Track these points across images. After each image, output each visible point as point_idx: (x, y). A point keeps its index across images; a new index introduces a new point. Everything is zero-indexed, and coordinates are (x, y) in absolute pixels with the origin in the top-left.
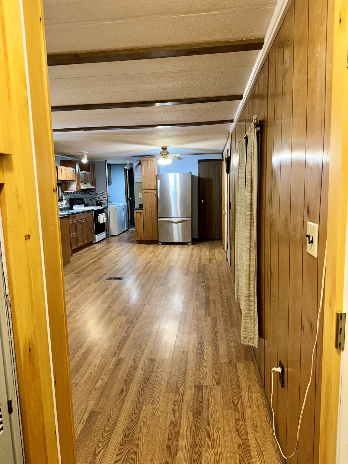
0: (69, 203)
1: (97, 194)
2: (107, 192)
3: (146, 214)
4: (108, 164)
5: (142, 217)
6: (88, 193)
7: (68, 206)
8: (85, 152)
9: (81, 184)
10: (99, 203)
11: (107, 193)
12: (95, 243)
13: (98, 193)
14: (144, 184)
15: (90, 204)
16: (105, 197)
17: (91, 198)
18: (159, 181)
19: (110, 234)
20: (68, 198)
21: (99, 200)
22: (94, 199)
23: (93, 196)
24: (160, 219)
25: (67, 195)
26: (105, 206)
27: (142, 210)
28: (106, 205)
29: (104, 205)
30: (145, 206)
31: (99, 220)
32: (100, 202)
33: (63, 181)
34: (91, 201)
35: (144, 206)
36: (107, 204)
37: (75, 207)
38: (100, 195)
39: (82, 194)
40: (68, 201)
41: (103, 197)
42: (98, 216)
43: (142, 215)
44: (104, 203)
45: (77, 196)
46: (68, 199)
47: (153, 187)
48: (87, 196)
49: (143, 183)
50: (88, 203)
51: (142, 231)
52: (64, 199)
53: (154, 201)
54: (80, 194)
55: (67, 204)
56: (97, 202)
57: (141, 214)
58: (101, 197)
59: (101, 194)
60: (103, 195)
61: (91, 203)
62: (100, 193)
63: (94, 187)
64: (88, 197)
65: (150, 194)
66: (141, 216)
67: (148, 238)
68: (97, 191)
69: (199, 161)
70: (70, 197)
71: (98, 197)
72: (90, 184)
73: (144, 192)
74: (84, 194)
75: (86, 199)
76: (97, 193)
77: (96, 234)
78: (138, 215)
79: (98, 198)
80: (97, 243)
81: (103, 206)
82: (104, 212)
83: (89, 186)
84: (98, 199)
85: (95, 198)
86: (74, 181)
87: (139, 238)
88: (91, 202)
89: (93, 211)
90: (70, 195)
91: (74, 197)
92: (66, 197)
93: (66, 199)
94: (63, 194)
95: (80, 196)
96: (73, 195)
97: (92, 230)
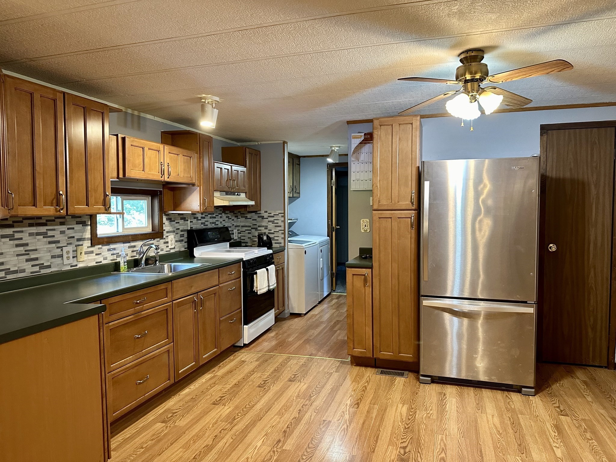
0: (186, 240)
1: (263, 217)
2: (284, 213)
3: (380, 279)
4: (289, 154)
5: (368, 290)
6: (243, 215)
7: (183, 249)
8: (210, 98)
9: (217, 194)
10: (265, 238)
11: (284, 217)
12: (241, 348)
13: (266, 215)
14: (377, 192)
15: (247, 240)
16: (280, 226)
17: (250, 226)
18: (427, 185)
19: (286, 311)
20: (181, 228)
21: (267, 231)
22: (256, 229)
23: (254, 223)
24: (426, 302)
25: (182, 222)
26: (278, 245)
27: (371, 267)
28: (281, 243)
29: (276, 243)
30: (379, 257)
31: (255, 284)
32: (268, 236)
33: (166, 185)
34: (249, 233)
35: (375, 254)
36: (282, 241)
37: (199, 252)
38: (269, 221)
39: (228, 217)
40: (182, 236)
41: (276, 226)
42: (255, 276)
43: (369, 284)
44: (276, 238)
45: (213, 223)
46: (182, 231)
47: (406, 203)
48: (241, 221)
49: (375, 191)
50: (242, 238)
51: (369, 330)
52: (167, 232)
53: (408, 242)
54: (221, 217)
55: (179, 244)
56: (260, 237)
57: (365, 281)
58: (271, 226)
59: (272, 219)
60: (276, 221)
61: (249, 238)
62: (269, 216)
63: (253, 203)
64: (242, 224)
65: (395, 224)
66: (365, 286)
67: (386, 355)
68: (262, 212)
69: (545, 129)
70: (189, 225)
71: (264, 224)
72: (243, 195)
73: (376, 218)
74: (233, 218)
75: (237, 228)
76: (262, 215)
77: (246, 323)
78: (358, 283)
79: (263, 226)
80: (246, 346)
81: (274, 245)
82: (273, 263)
83: (242, 200)
84: (263, 230)
85: (259, 226)
86: (193, 185)
87: (358, 351)
88: (250, 236)
89: (240, 262)
90: (190, 222)
91: (203, 227)
92: (177, 226)
93: (174, 232)
94: (167, 219)
95: (221, 222)
96: (200, 220)
97: (232, 313)
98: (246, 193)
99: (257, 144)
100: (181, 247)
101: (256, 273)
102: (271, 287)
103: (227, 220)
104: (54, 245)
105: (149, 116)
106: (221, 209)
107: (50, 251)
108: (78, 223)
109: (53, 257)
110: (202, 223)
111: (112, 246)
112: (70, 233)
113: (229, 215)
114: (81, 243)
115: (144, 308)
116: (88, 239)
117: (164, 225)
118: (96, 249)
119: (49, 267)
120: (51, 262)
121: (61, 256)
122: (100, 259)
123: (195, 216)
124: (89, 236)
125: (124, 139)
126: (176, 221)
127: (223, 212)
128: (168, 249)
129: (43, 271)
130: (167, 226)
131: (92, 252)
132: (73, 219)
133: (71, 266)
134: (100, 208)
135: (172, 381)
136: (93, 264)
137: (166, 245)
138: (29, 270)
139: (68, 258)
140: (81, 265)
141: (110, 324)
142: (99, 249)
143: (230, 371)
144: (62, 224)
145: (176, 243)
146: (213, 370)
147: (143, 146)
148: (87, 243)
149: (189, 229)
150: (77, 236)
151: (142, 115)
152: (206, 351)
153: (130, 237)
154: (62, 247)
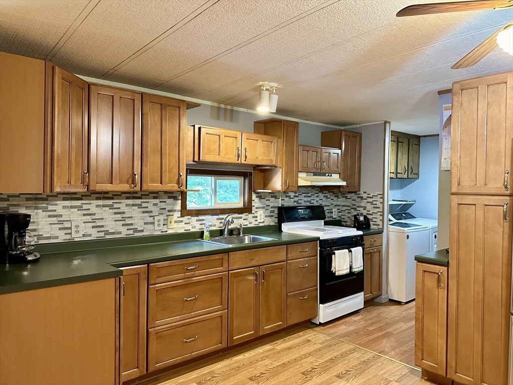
0: (277, 216)
1: (362, 198)
2: (383, 194)
5: (443, 292)
6: (344, 195)
7: (273, 224)
9: (302, 175)
10: (362, 218)
11: (383, 198)
12: (317, 325)
13: (365, 196)
14: (456, 172)
15: (347, 219)
16: (379, 208)
17: (349, 206)
19: (383, 297)
20: (272, 205)
21: (365, 212)
22: (355, 209)
23: (354, 203)
25: (272, 199)
26: (376, 227)
27: (447, 265)
28: (379, 225)
29: (374, 225)
31: (333, 265)
32: (365, 217)
33: (256, 167)
34: (349, 213)
36: (380, 223)
37: (287, 228)
38: (368, 202)
39: (326, 197)
40: (272, 212)
41: (374, 207)
42: (333, 256)
43: (444, 285)
44: (374, 220)
45: (307, 201)
46: (272, 207)
47: (496, 186)
48: (341, 201)
50: (342, 217)
51: (442, 342)
52: (257, 208)
54: (317, 197)
55: (268, 219)
56: (357, 217)
57: (439, 281)
58: (369, 207)
59: (371, 200)
60: (374, 203)
61: (348, 217)
62: (368, 197)
64: (343, 204)
65: (480, 213)
68: (361, 192)
70: (280, 203)
71: (362, 205)
72: (335, 176)
73: (454, 204)
74: (333, 197)
75: (338, 207)
76: (362, 196)
78: (430, 281)
79: (362, 207)
81: (371, 227)
82: (362, 245)
83: (335, 180)
84: (361, 210)
85: (358, 207)
86: (275, 167)
88: (349, 215)
89: (317, 241)
90: (282, 200)
91: (295, 204)
92: (268, 203)
93: (264, 208)
94: (257, 197)
95: (317, 201)
96: (293, 198)
97: (304, 290)
98: (340, 174)
99: (359, 126)
100: (271, 222)
101: (334, 254)
102: (355, 270)
103: (324, 199)
104: (147, 214)
105: (241, 109)
106: (319, 189)
107: (143, 219)
108: (169, 198)
109: (145, 223)
110: (294, 202)
111: (201, 218)
112: (163, 205)
113: (327, 195)
114: (172, 213)
115: (195, 275)
116: (178, 211)
117: (253, 202)
118: (185, 219)
119: (142, 231)
120: (144, 228)
121: (153, 223)
122: (188, 227)
123: (287, 194)
124: (180, 209)
125: (200, 128)
126: (266, 199)
127: (320, 192)
128: (257, 223)
129: (137, 234)
130: (256, 202)
131: (182, 221)
132: (165, 195)
133: (162, 232)
134: (173, 186)
135: (224, 345)
136: (182, 231)
137: (256, 219)
138: (124, 232)
139: (159, 225)
140: (170, 232)
141: (157, 285)
142: (188, 219)
143: (289, 348)
144: (155, 198)
145: (266, 218)
146: (276, 342)
147: (219, 134)
148: (179, 214)
149: (280, 206)
150: (168, 208)
151: (235, 108)
152: (268, 321)
153: (218, 211)
154: (154, 216)
